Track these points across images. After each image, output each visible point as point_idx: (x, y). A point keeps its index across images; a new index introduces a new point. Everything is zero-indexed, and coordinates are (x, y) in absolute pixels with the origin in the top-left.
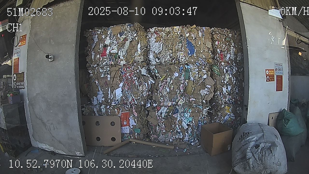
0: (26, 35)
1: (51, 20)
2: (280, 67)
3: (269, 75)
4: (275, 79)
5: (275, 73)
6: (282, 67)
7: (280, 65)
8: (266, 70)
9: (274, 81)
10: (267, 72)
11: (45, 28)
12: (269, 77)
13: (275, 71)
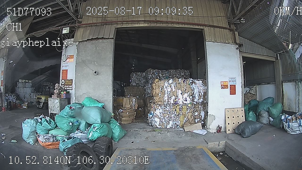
0: (73, 55)
1: (94, 49)
2: (233, 79)
3: (223, 85)
6: (235, 79)
8: (221, 82)
9: (228, 88)
11: (90, 54)
13: (228, 82)
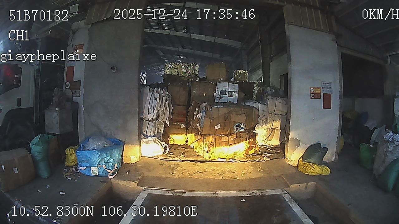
2: (328, 86)
3: (313, 93)
4: (322, 96)
5: (322, 91)
6: (331, 86)
7: (328, 84)
8: (311, 88)
9: (320, 98)
10: (312, 90)
12: (314, 95)
13: (321, 89)
